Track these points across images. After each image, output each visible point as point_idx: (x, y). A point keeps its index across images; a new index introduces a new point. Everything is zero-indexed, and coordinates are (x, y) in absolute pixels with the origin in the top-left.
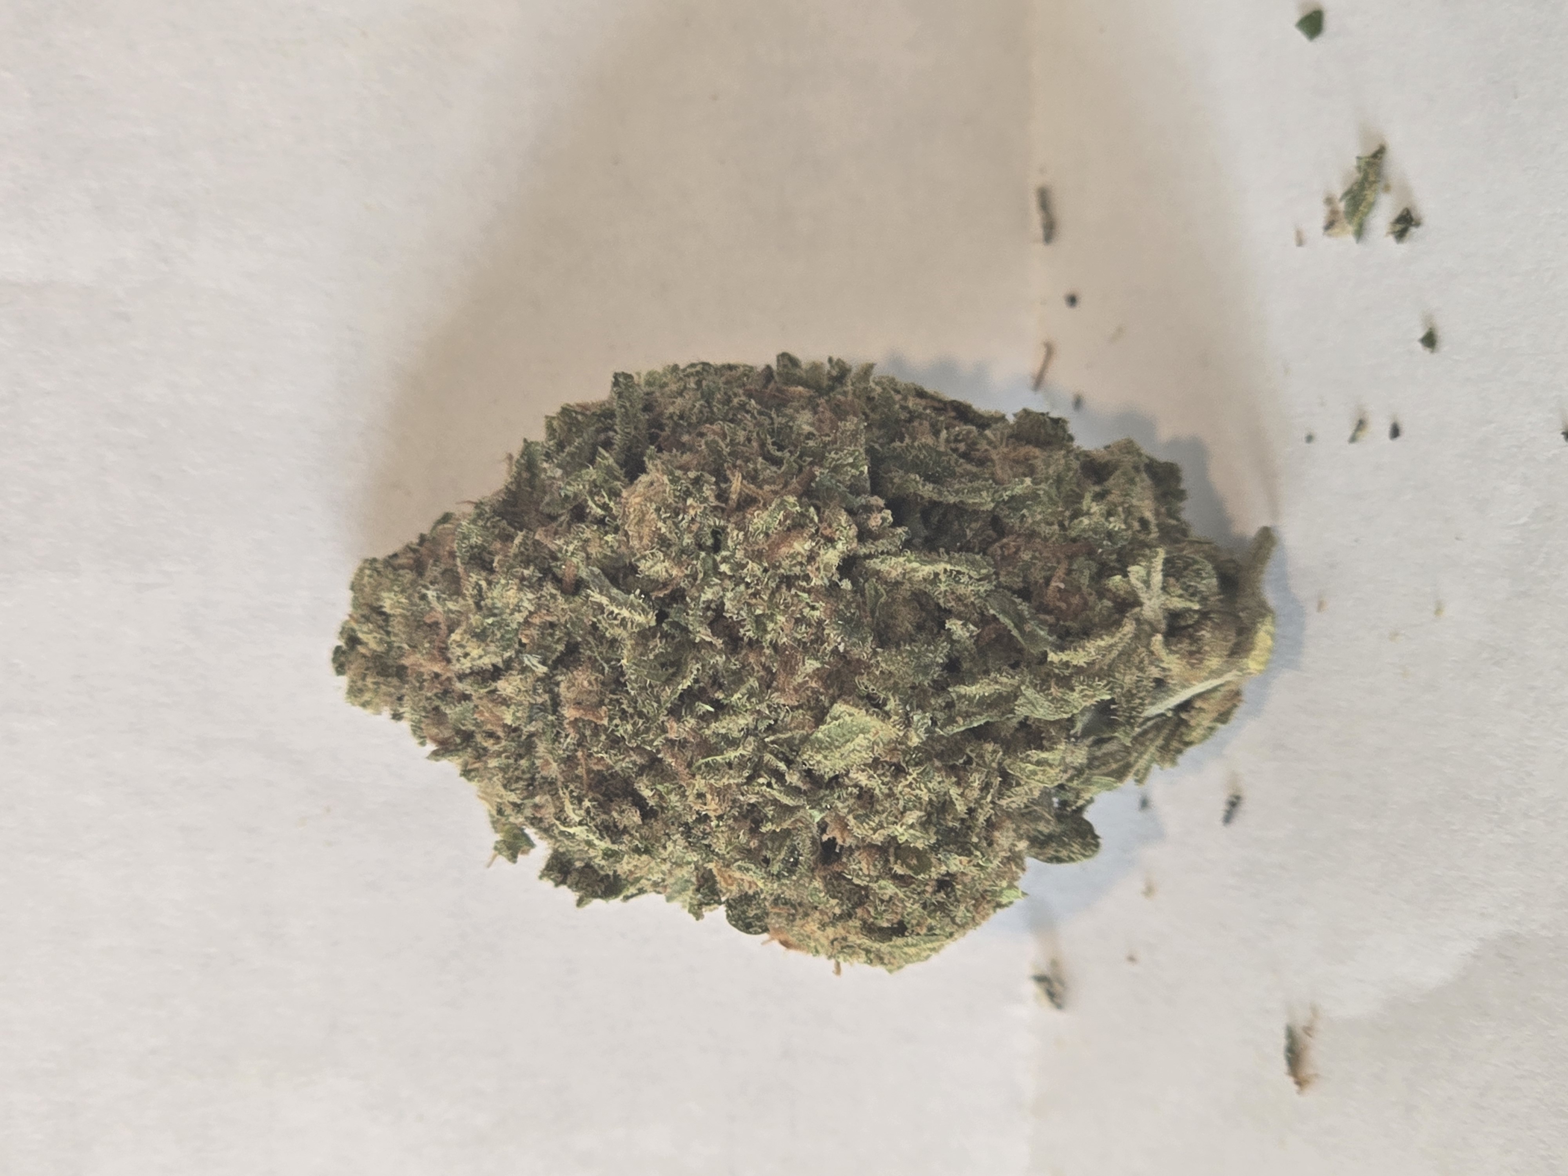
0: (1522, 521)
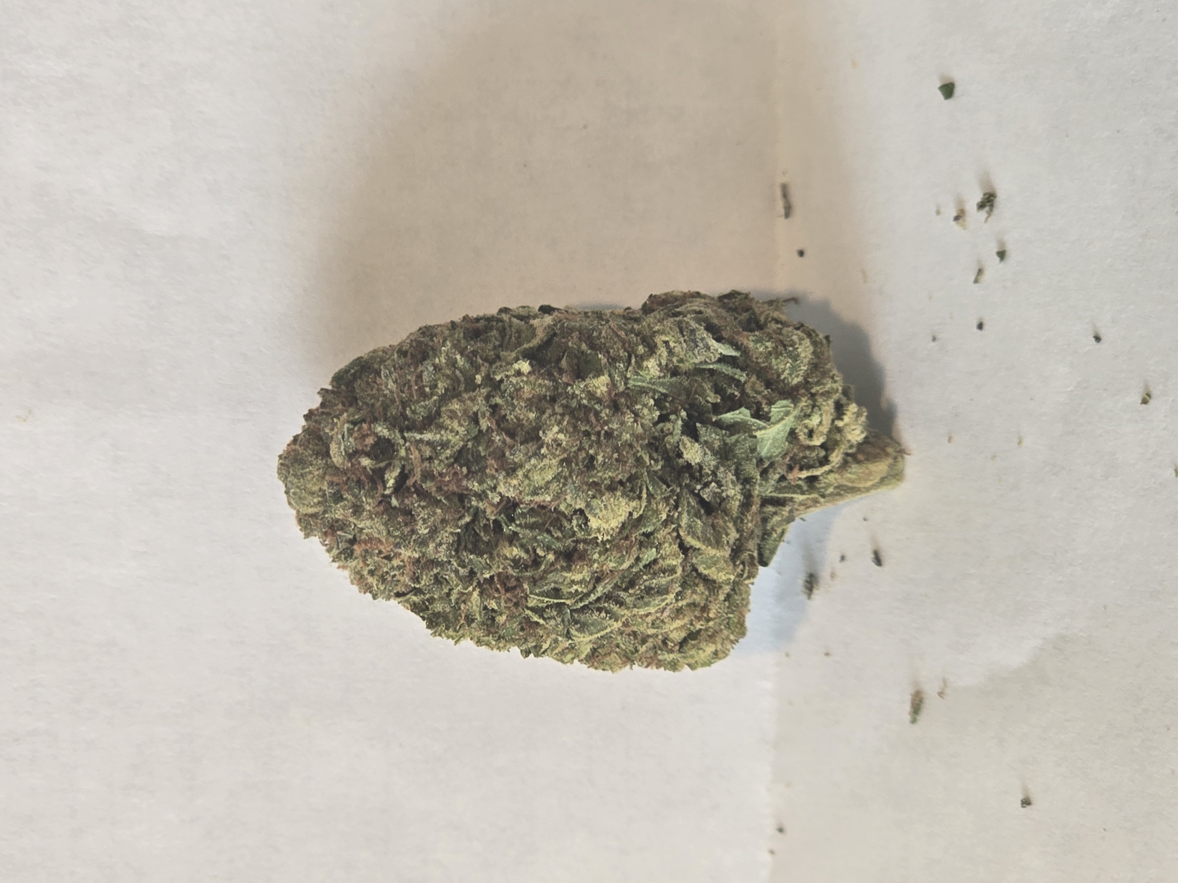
0: (1069, 389)
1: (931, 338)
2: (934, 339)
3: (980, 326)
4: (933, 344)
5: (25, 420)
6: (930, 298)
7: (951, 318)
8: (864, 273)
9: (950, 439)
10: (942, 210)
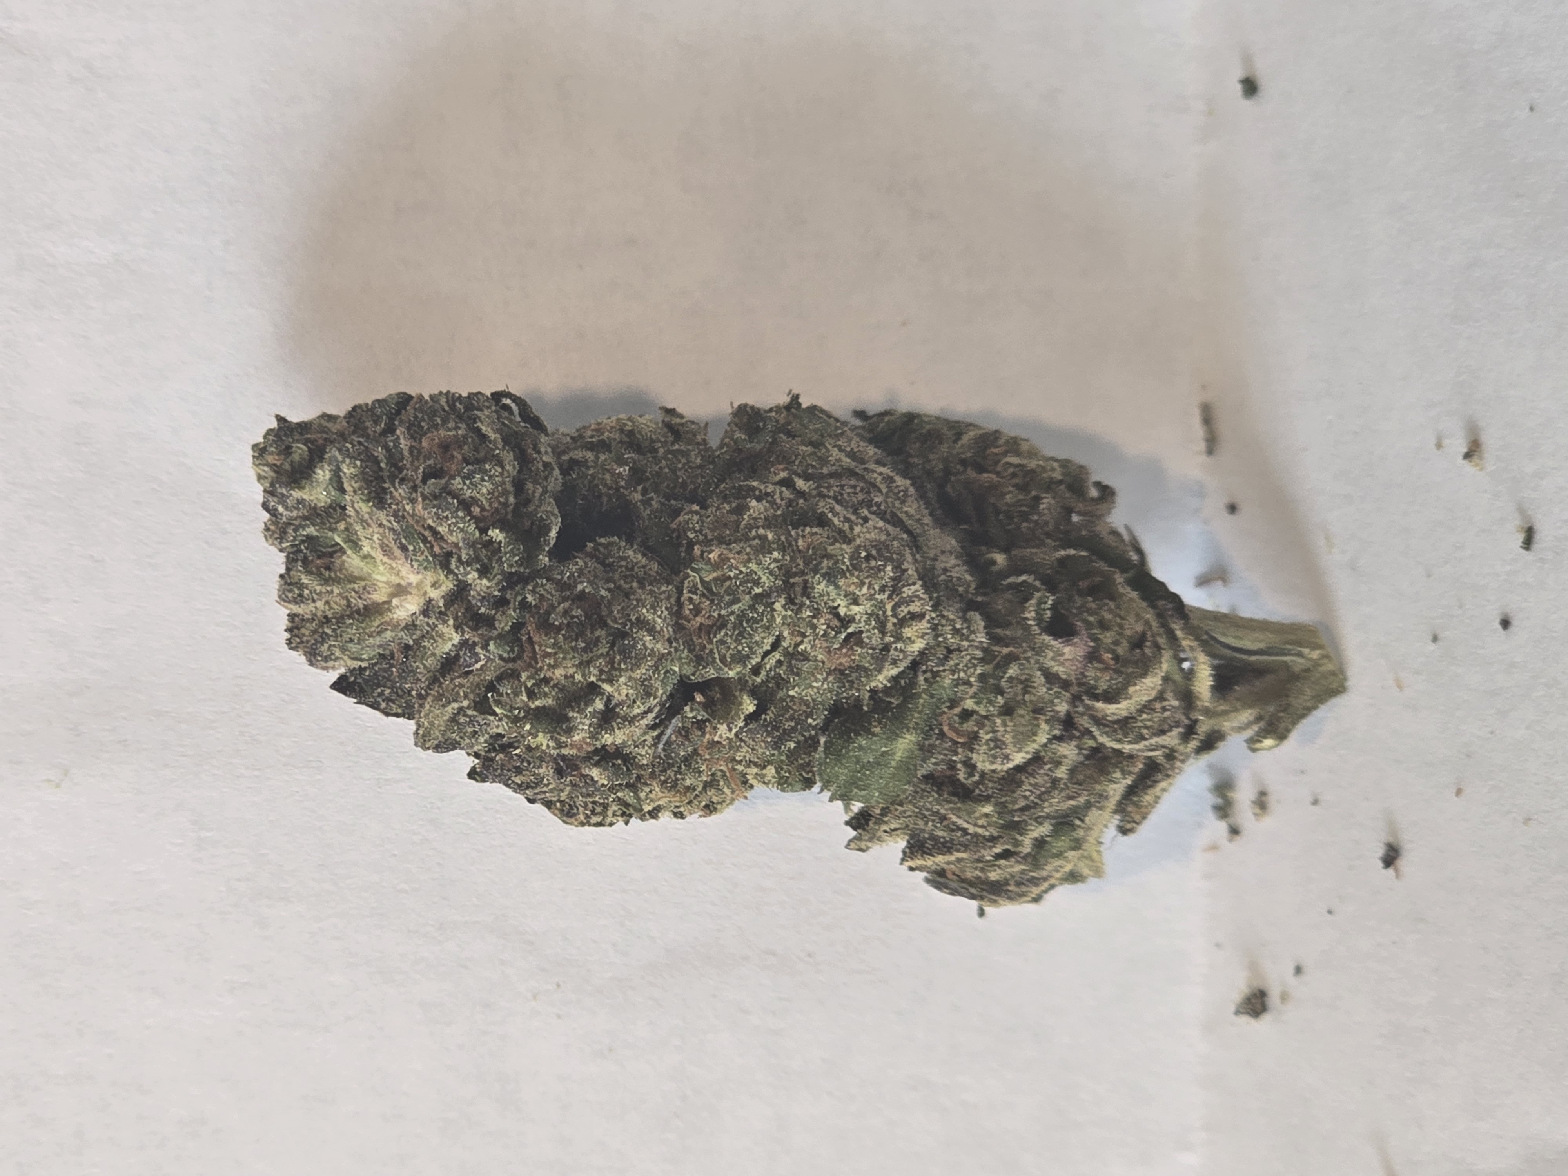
1: (1431, 637)
2: (1435, 639)
3: (1505, 623)
4: (1432, 647)
5: (58, 786)
6: (1429, 576)
7: (1461, 607)
8: (1327, 538)
9: (1459, 792)
10: (1446, 442)
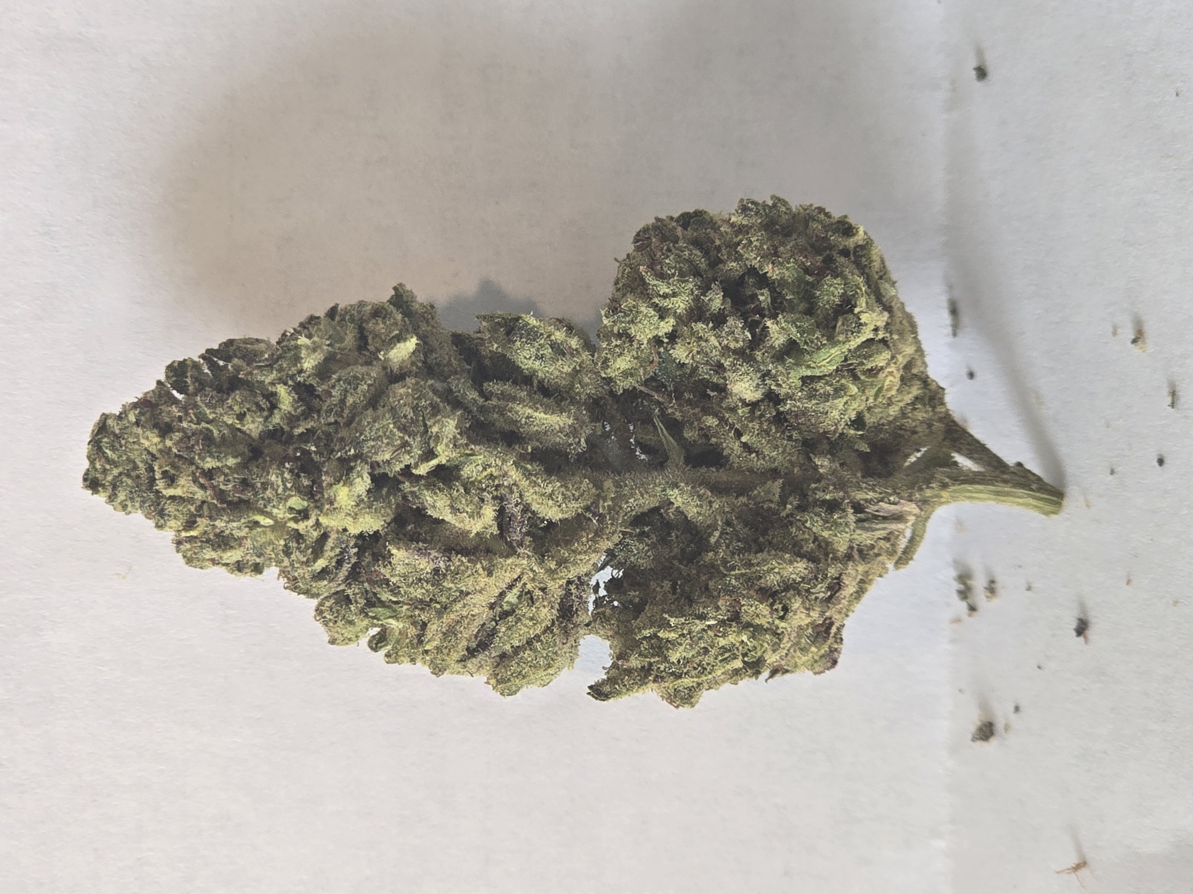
1: (1109, 471)
2: (1112, 472)
3: (1161, 462)
4: (1110, 478)
6: (1108, 427)
7: (1130, 450)
8: (1038, 398)
9: (1129, 582)
10: (1120, 331)
